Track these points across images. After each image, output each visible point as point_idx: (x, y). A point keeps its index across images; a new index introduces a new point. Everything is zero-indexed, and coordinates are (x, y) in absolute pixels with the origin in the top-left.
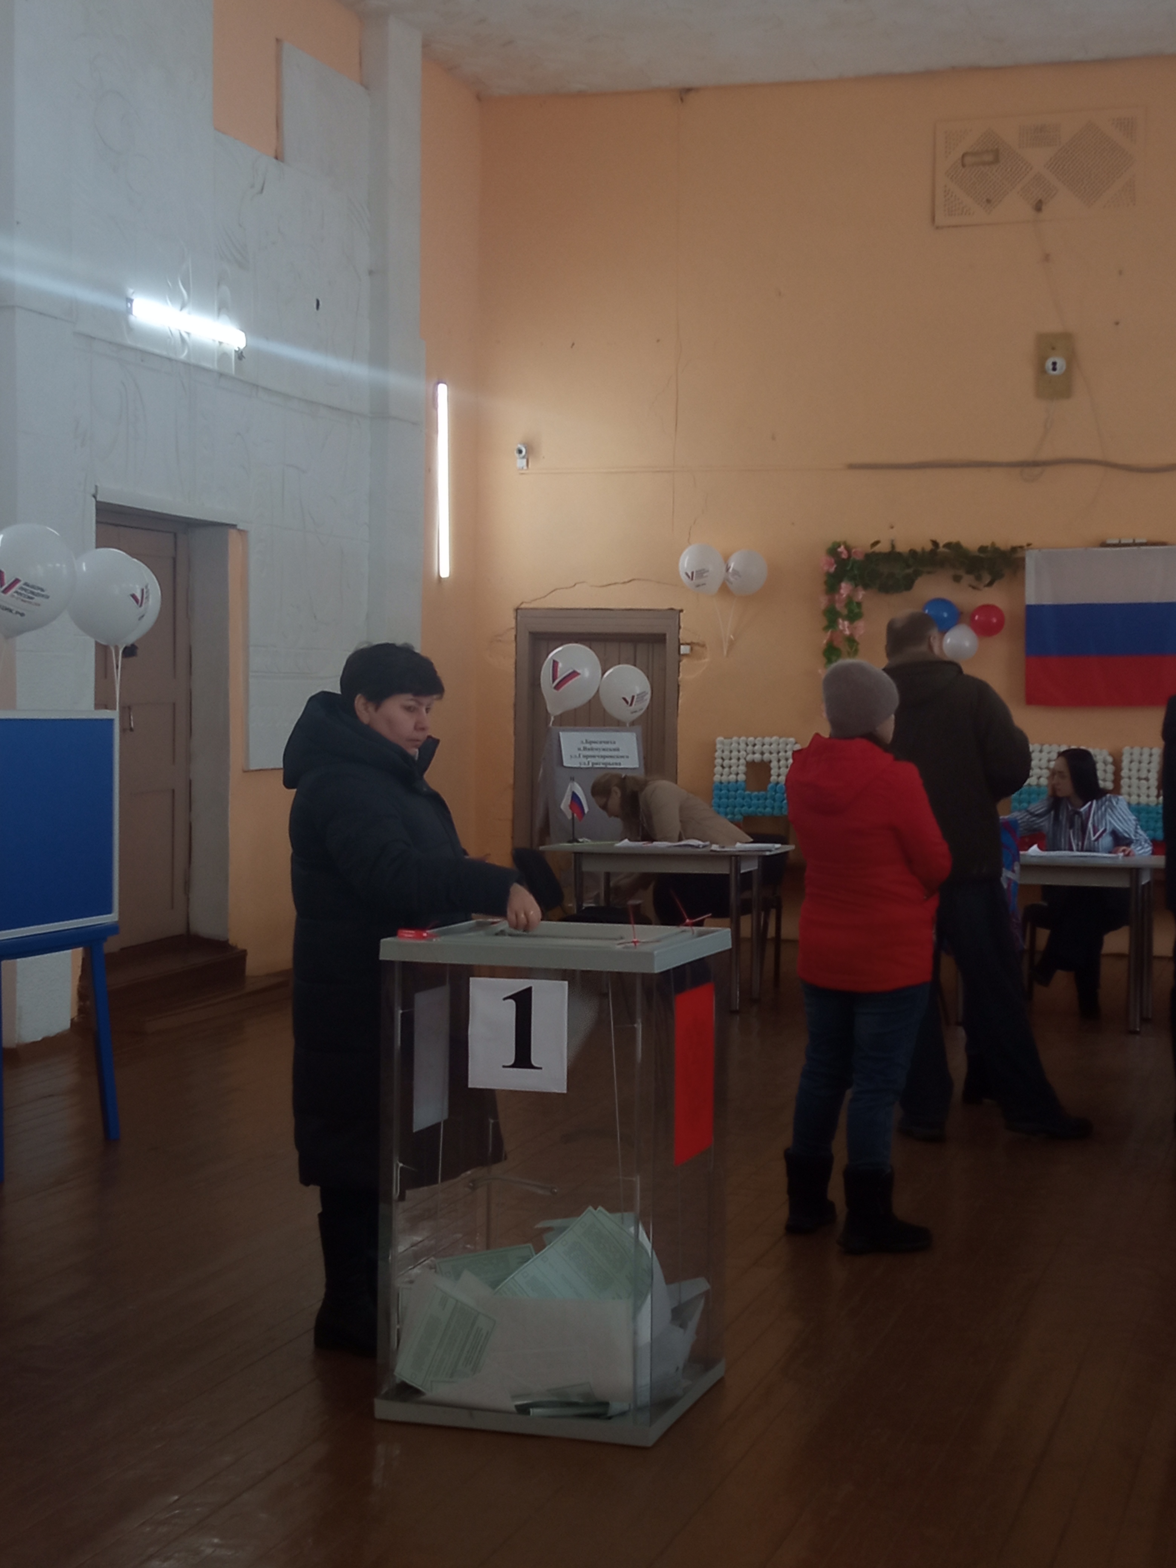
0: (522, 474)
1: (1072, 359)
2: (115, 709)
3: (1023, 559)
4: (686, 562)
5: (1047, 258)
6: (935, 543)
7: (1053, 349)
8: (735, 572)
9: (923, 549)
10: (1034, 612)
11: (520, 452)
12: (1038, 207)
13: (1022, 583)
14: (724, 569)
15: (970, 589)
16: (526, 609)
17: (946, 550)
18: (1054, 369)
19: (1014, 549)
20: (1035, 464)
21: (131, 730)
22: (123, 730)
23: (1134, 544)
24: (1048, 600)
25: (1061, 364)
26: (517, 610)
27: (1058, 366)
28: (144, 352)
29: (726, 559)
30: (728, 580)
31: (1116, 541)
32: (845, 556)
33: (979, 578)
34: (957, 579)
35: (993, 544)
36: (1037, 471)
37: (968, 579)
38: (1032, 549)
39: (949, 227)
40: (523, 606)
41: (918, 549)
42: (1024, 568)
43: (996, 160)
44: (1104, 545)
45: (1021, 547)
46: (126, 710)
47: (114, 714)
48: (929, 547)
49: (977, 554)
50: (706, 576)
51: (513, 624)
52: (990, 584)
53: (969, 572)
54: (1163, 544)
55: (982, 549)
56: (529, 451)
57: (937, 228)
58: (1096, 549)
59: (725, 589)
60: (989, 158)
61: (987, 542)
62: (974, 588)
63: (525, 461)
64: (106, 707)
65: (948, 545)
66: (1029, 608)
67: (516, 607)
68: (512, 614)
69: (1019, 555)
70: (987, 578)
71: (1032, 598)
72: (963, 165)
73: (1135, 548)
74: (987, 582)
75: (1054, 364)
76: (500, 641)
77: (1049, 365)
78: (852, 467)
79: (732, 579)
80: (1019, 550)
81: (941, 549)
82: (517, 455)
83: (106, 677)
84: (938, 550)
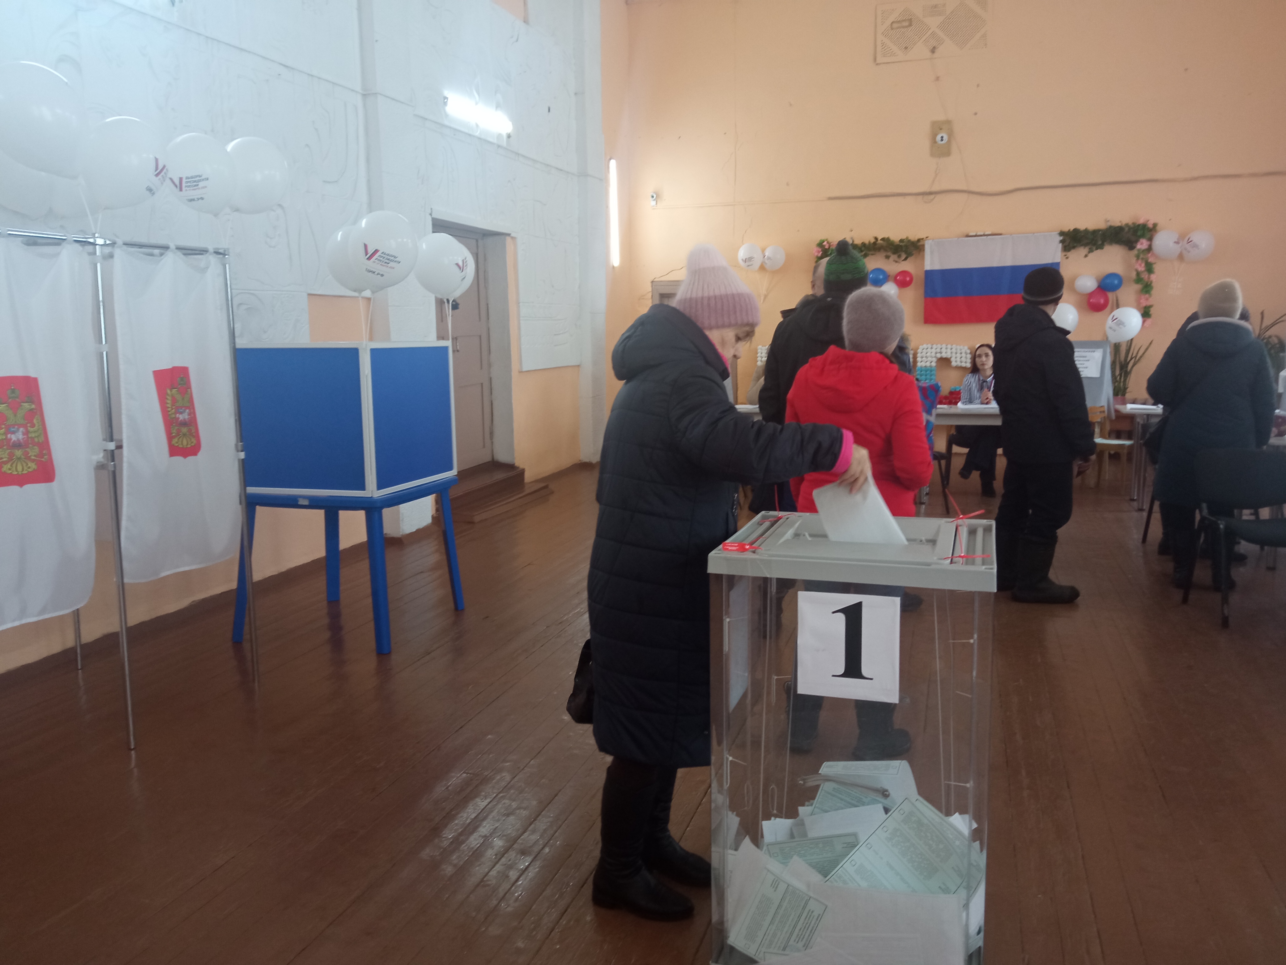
0: (654, 209)
1: (950, 135)
2: (449, 340)
3: (923, 246)
4: (742, 254)
5: (937, 79)
6: (876, 239)
7: (941, 129)
8: (769, 258)
9: (869, 242)
10: (929, 274)
11: (653, 197)
12: (933, 51)
13: (923, 258)
14: (762, 256)
15: (894, 263)
16: (657, 281)
17: (882, 242)
18: (942, 140)
19: (919, 240)
20: (931, 193)
21: (458, 351)
22: (454, 351)
23: (984, 235)
24: (937, 267)
25: (945, 138)
26: (652, 282)
27: (944, 138)
28: (455, 130)
29: (763, 251)
30: (764, 262)
31: (974, 234)
32: (827, 247)
33: (899, 256)
34: (887, 257)
35: (907, 238)
36: (932, 197)
37: (893, 257)
38: (929, 239)
39: (884, 63)
40: (655, 280)
41: (867, 242)
42: (924, 250)
43: (910, 25)
44: (968, 236)
45: (923, 239)
46: (455, 339)
47: (448, 343)
48: (873, 240)
49: (898, 243)
50: (753, 261)
51: (650, 289)
52: (906, 259)
53: (894, 253)
54: (1001, 234)
55: (901, 241)
56: (657, 196)
57: (877, 64)
58: (963, 239)
59: (762, 268)
60: (907, 24)
61: (904, 237)
62: (896, 262)
63: (655, 202)
64: (443, 339)
65: (883, 239)
66: (927, 272)
67: (652, 280)
68: (650, 284)
69: (921, 243)
70: (904, 256)
71: (928, 267)
72: (892, 29)
73: (985, 237)
74: (903, 258)
75: (942, 137)
76: (644, 299)
77: (938, 138)
78: (830, 199)
79: (766, 261)
80: (921, 240)
81: (879, 242)
82: (651, 199)
83: (442, 321)
84: (877, 242)
